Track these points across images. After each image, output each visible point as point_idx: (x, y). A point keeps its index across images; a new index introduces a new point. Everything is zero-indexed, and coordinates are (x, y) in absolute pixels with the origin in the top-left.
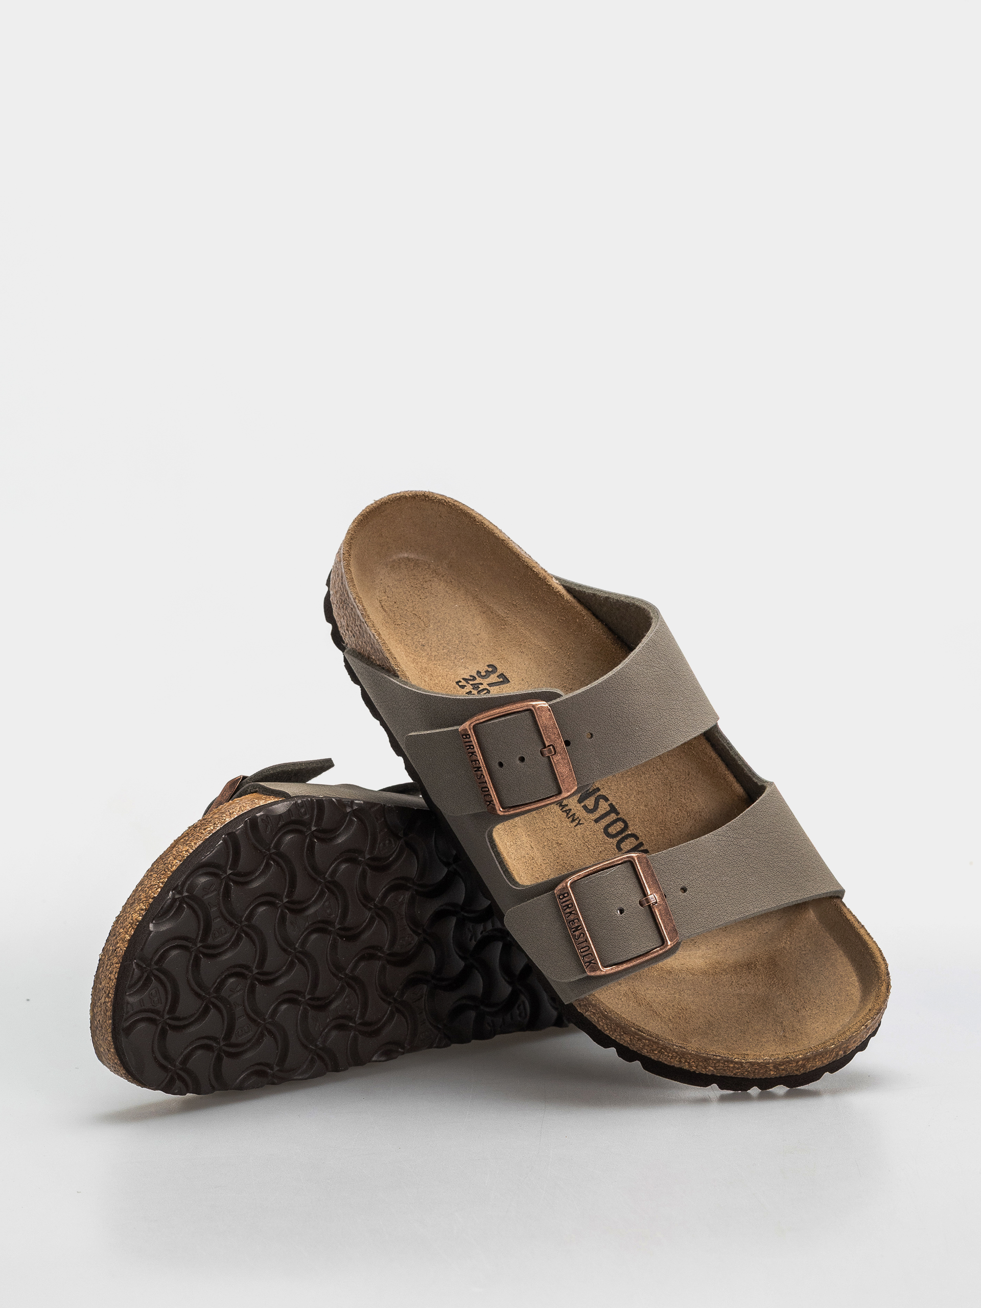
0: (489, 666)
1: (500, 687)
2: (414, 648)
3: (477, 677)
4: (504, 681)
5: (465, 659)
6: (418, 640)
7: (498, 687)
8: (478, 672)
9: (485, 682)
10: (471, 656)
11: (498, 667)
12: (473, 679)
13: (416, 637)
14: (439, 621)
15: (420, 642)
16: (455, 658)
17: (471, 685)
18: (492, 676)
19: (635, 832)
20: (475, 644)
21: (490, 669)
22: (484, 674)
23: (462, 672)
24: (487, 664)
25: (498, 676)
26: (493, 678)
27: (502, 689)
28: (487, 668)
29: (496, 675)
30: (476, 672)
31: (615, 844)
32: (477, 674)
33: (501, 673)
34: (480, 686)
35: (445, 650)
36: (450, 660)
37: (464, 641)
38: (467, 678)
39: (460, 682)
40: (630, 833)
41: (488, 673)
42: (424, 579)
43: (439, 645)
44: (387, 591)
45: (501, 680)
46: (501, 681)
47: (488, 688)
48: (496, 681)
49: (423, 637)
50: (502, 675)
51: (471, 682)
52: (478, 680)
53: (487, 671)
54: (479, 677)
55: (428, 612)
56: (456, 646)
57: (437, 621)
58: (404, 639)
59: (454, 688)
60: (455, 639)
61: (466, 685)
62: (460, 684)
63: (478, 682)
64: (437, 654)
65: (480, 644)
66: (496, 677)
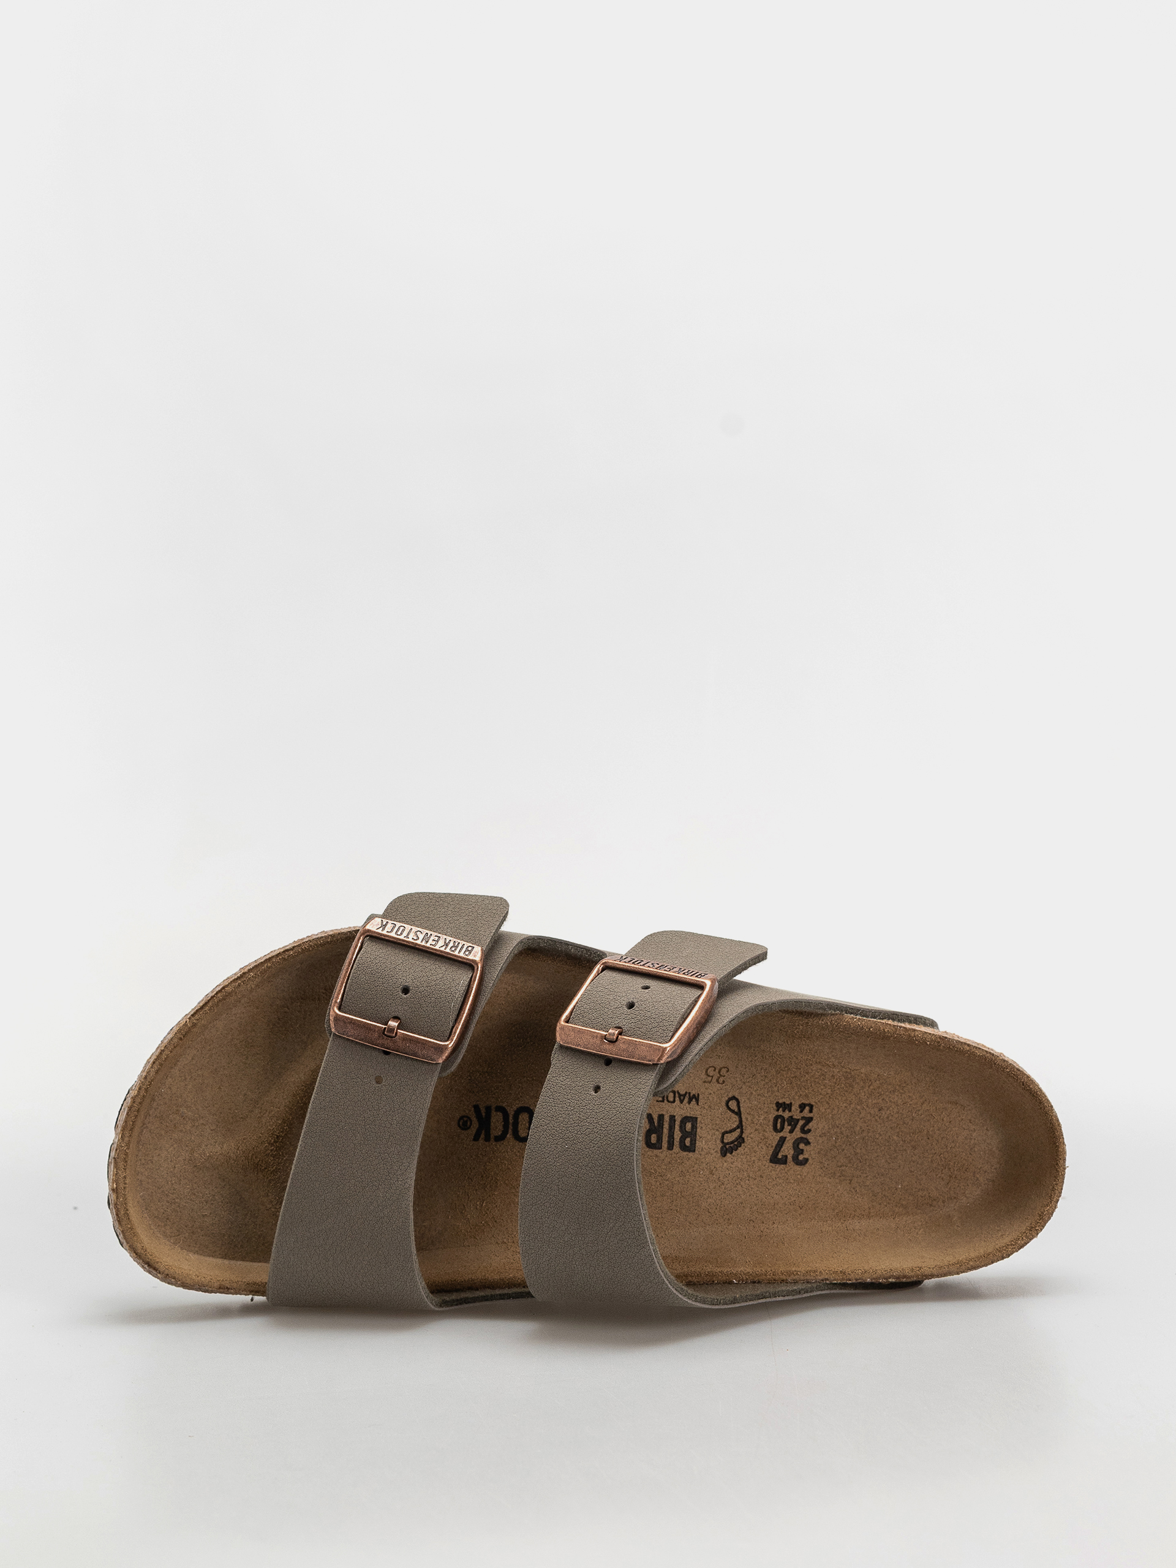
0: (806, 1160)
1: (772, 1146)
2: (884, 1096)
3: (803, 1135)
4: (776, 1157)
5: (833, 1143)
6: (891, 1109)
7: (774, 1145)
8: (807, 1143)
9: (791, 1139)
10: (832, 1152)
11: (798, 1168)
12: (804, 1129)
13: (895, 1110)
14: (895, 1151)
15: (888, 1109)
16: (842, 1133)
17: (798, 1120)
18: (792, 1152)
19: (505, 1142)
20: (843, 1168)
21: (801, 1157)
22: (802, 1146)
23: (821, 1126)
24: (810, 1161)
25: (786, 1156)
26: (787, 1150)
27: (768, 1147)
28: (806, 1156)
29: (789, 1156)
30: (810, 1141)
31: (508, 1109)
32: (806, 1139)
33: (788, 1163)
34: (790, 1127)
35: (859, 1128)
36: (843, 1125)
37: (854, 1159)
38: (810, 1124)
39: (811, 1111)
40: (508, 1136)
41: (798, 1151)
42: (955, 1177)
43: (869, 1127)
44: (970, 1124)
45: (780, 1156)
46: (778, 1155)
47: (782, 1134)
48: (782, 1149)
49: (890, 1118)
50: (784, 1161)
51: (801, 1123)
52: (797, 1133)
53: (802, 1153)
54: (802, 1138)
55: (914, 1148)
56: (854, 1145)
57: (897, 1149)
58: (903, 1095)
59: (806, 1096)
60: (864, 1151)
61: (802, 1115)
62: (807, 1108)
63: (796, 1129)
64: (861, 1116)
65: (839, 1175)
66: (787, 1154)
